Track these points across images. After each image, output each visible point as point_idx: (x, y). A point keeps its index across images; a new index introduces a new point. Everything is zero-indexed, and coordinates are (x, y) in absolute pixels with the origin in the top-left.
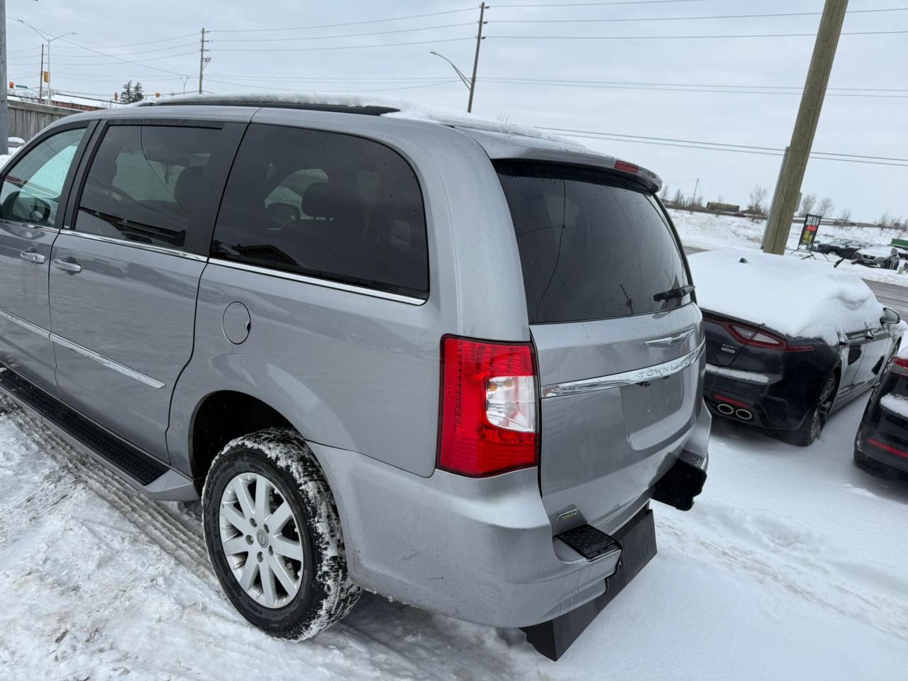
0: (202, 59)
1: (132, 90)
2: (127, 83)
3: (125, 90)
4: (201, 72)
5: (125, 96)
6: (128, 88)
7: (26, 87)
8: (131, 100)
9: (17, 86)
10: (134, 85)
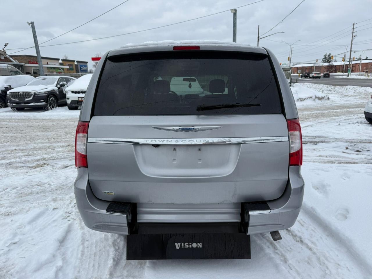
0: (353, 36)
1: (327, 56)
2: (325, 54)
3: (324, 57)
4: (352, 42)
5: (324, 60)
6: (326, 56)
7: (285, 64)
8: (326, 61)
9: (283, 64)
10: (328, 54)
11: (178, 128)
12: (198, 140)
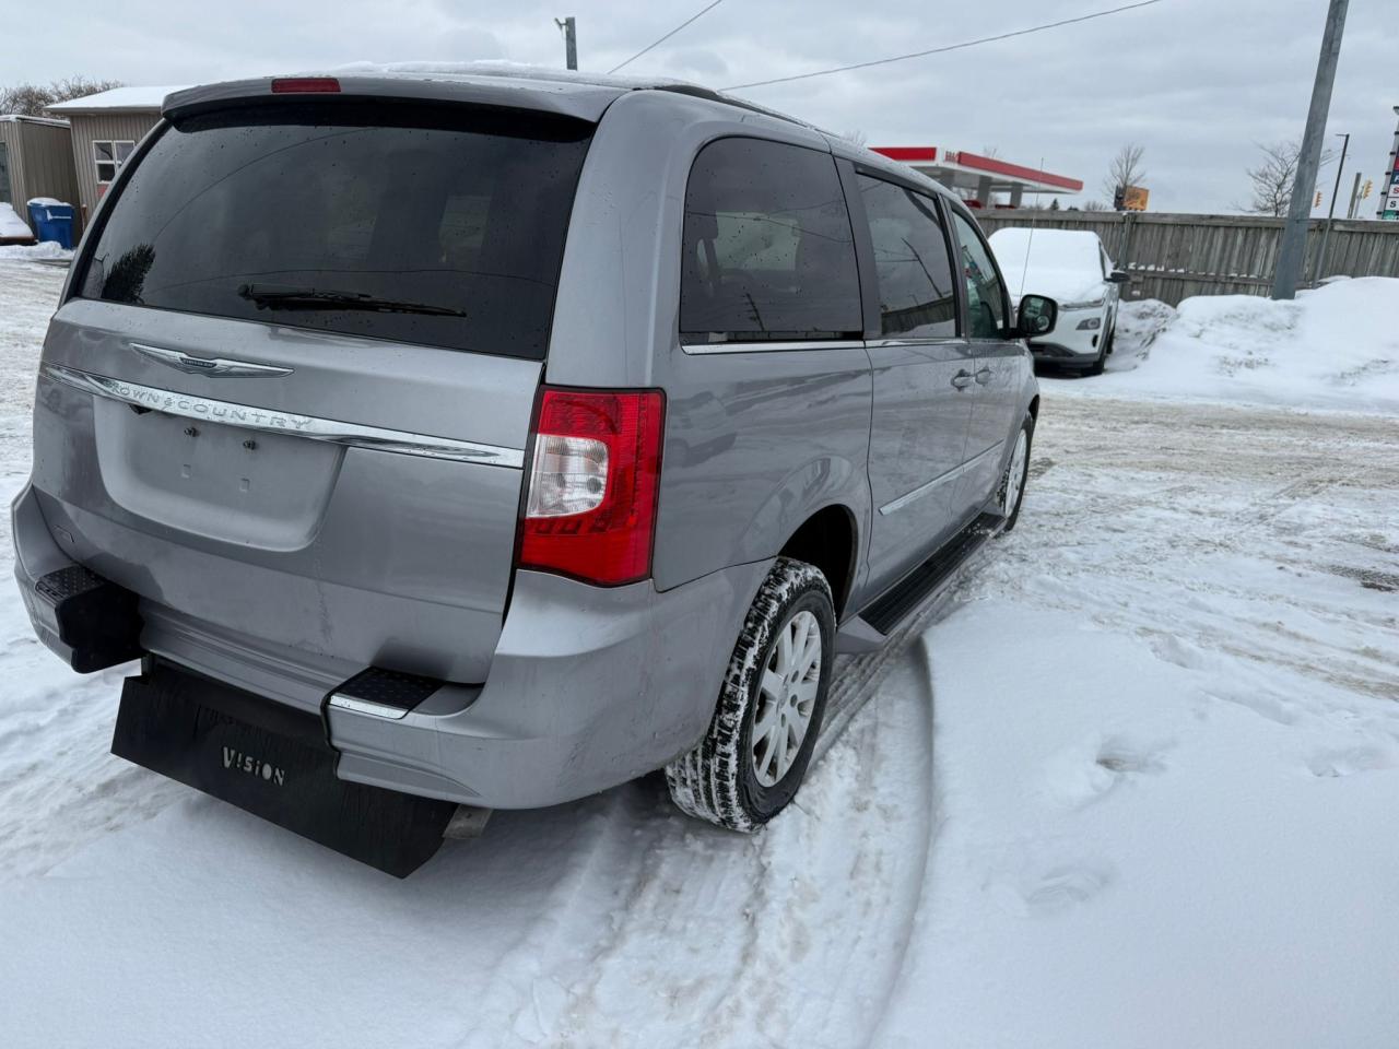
11: (178, 355)
12: (221, 406)
